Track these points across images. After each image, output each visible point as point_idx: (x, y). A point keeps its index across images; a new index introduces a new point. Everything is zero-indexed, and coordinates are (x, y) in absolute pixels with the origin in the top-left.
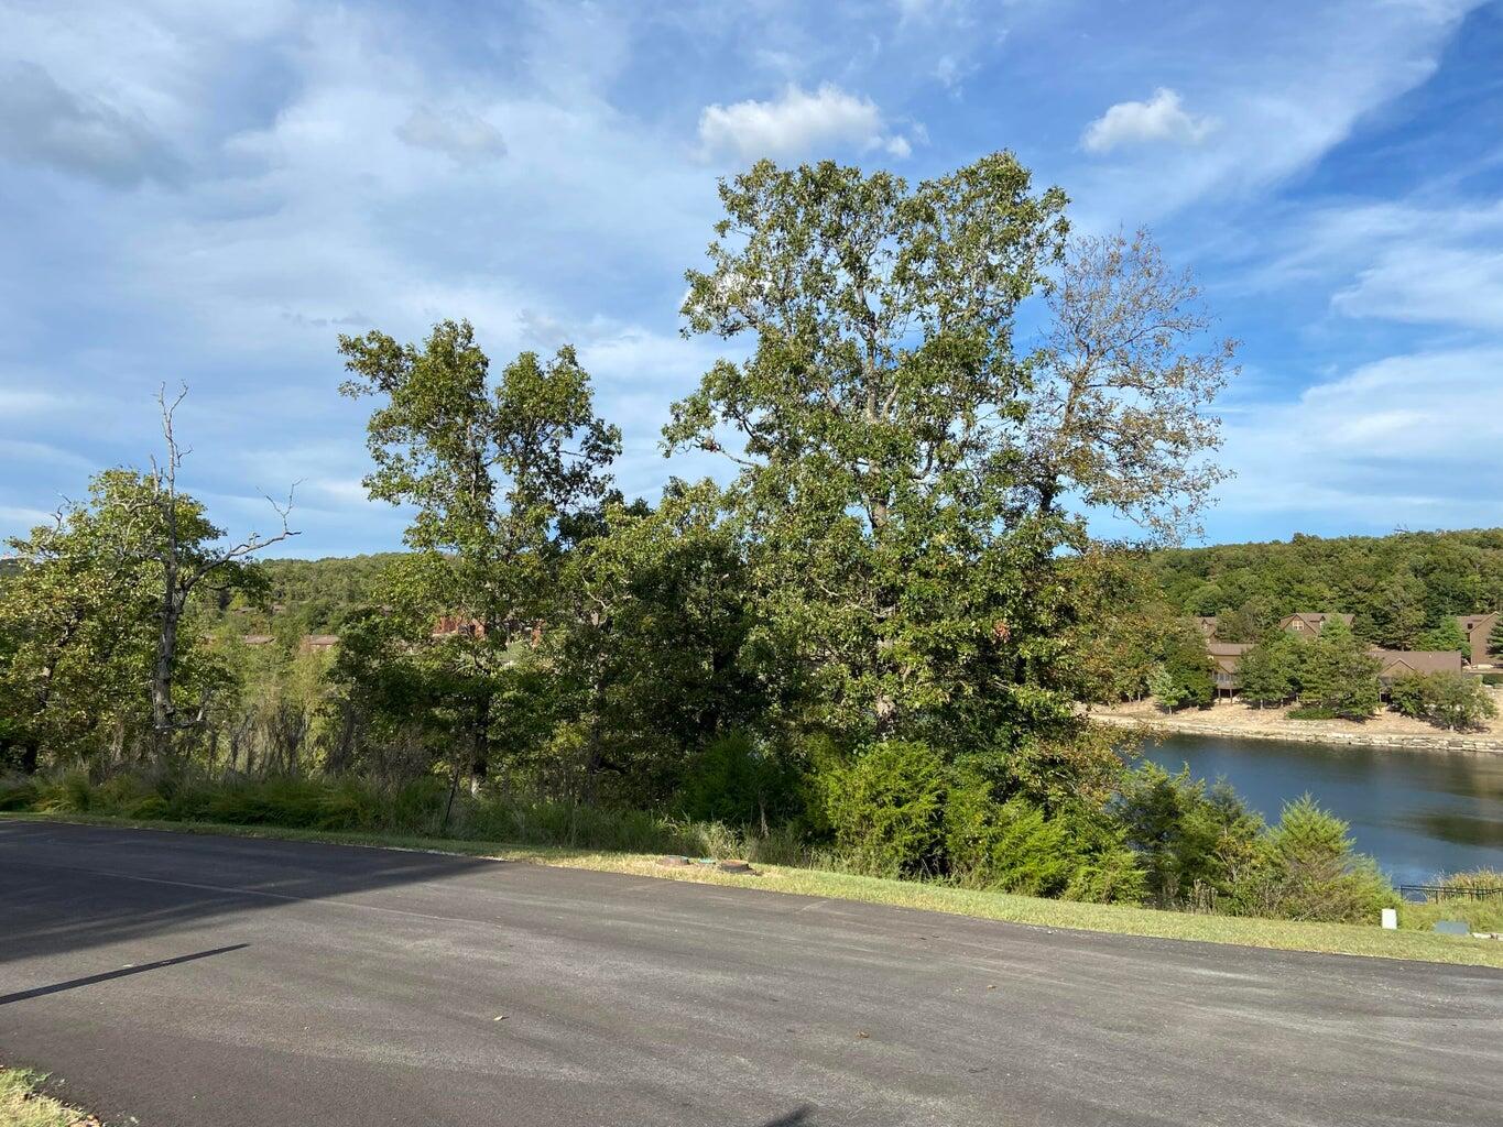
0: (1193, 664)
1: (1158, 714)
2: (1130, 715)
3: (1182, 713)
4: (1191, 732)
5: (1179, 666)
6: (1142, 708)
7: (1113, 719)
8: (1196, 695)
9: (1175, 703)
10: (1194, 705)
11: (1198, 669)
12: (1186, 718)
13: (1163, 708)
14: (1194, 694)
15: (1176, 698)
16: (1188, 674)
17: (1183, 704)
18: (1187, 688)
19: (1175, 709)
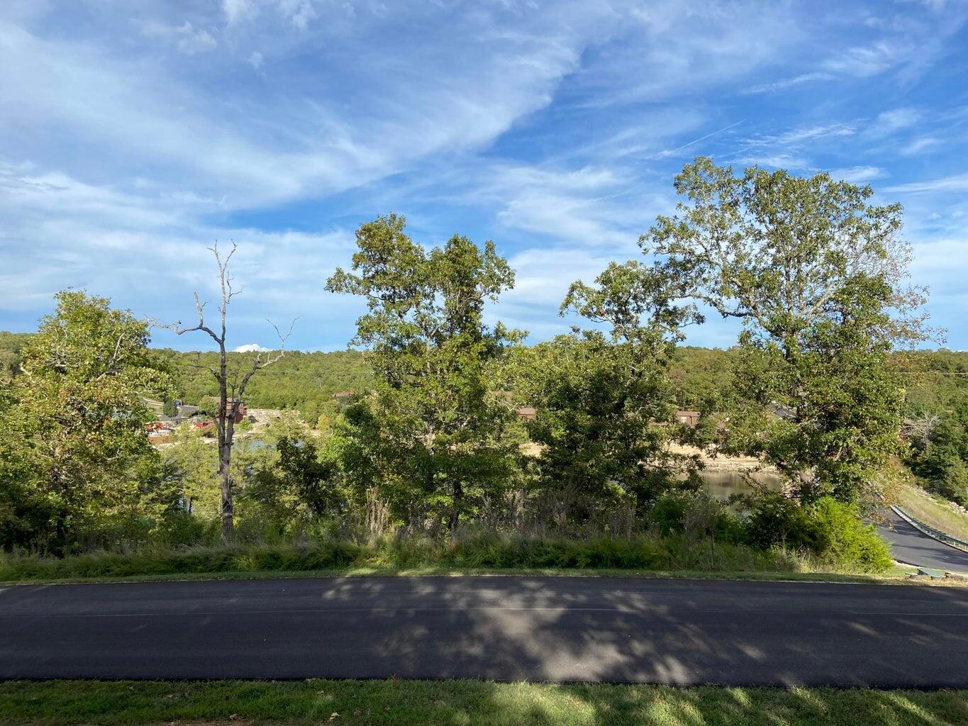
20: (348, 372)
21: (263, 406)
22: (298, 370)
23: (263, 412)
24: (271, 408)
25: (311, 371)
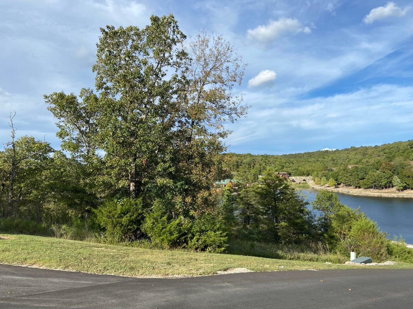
0: (407, 175)
1: (397, 192)
2: (387, 192)
3: (405, 191)
4: (407, 197)
5: (403, 176)
6: (392, 190)
7: (381, 194)
8: (409, 185)
9: (402, 188)
10: (409, 189)
11: (409, 177)
12: (406, 193)
13: (398, 190)
14: (408, 185)
15: (402, 186)
16: (406, 179)
17: (405, 188)
18: (406, 183)
19: (402, 190)
20: (347, 158)
21: (299, 175)
22: (325, 159)
23: (298, 177)
24: (302, 176)
25: (330, 158)
